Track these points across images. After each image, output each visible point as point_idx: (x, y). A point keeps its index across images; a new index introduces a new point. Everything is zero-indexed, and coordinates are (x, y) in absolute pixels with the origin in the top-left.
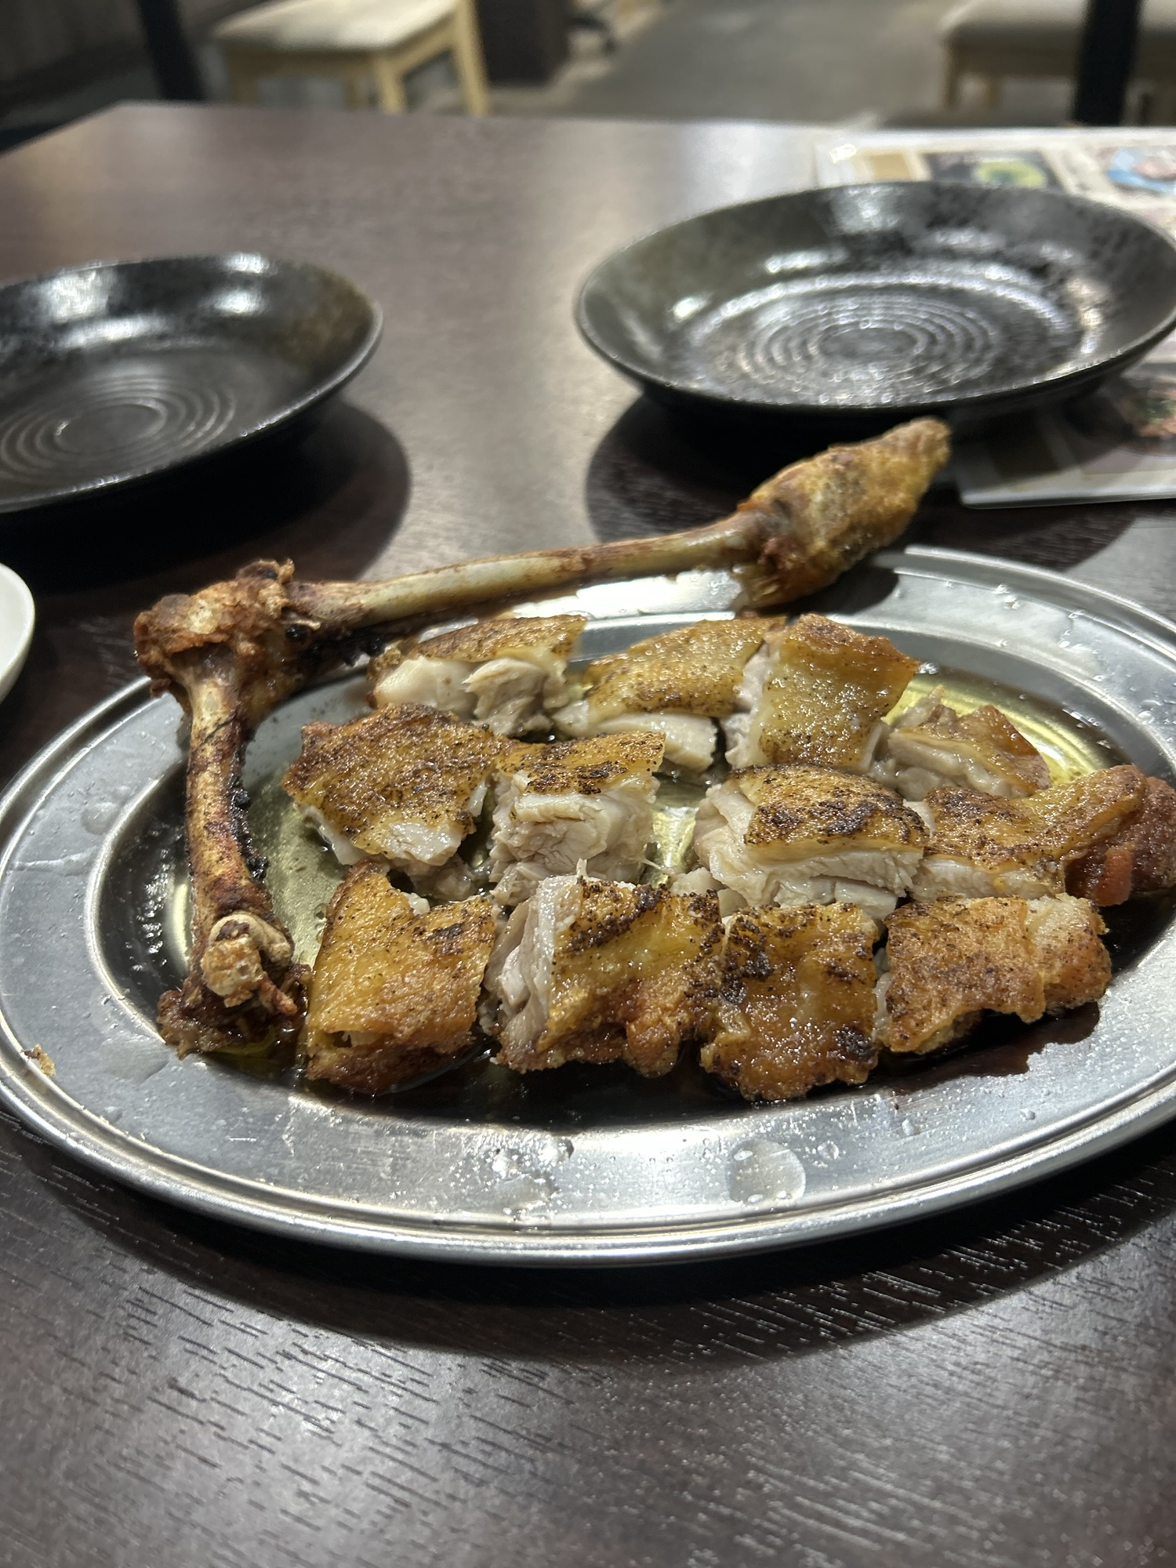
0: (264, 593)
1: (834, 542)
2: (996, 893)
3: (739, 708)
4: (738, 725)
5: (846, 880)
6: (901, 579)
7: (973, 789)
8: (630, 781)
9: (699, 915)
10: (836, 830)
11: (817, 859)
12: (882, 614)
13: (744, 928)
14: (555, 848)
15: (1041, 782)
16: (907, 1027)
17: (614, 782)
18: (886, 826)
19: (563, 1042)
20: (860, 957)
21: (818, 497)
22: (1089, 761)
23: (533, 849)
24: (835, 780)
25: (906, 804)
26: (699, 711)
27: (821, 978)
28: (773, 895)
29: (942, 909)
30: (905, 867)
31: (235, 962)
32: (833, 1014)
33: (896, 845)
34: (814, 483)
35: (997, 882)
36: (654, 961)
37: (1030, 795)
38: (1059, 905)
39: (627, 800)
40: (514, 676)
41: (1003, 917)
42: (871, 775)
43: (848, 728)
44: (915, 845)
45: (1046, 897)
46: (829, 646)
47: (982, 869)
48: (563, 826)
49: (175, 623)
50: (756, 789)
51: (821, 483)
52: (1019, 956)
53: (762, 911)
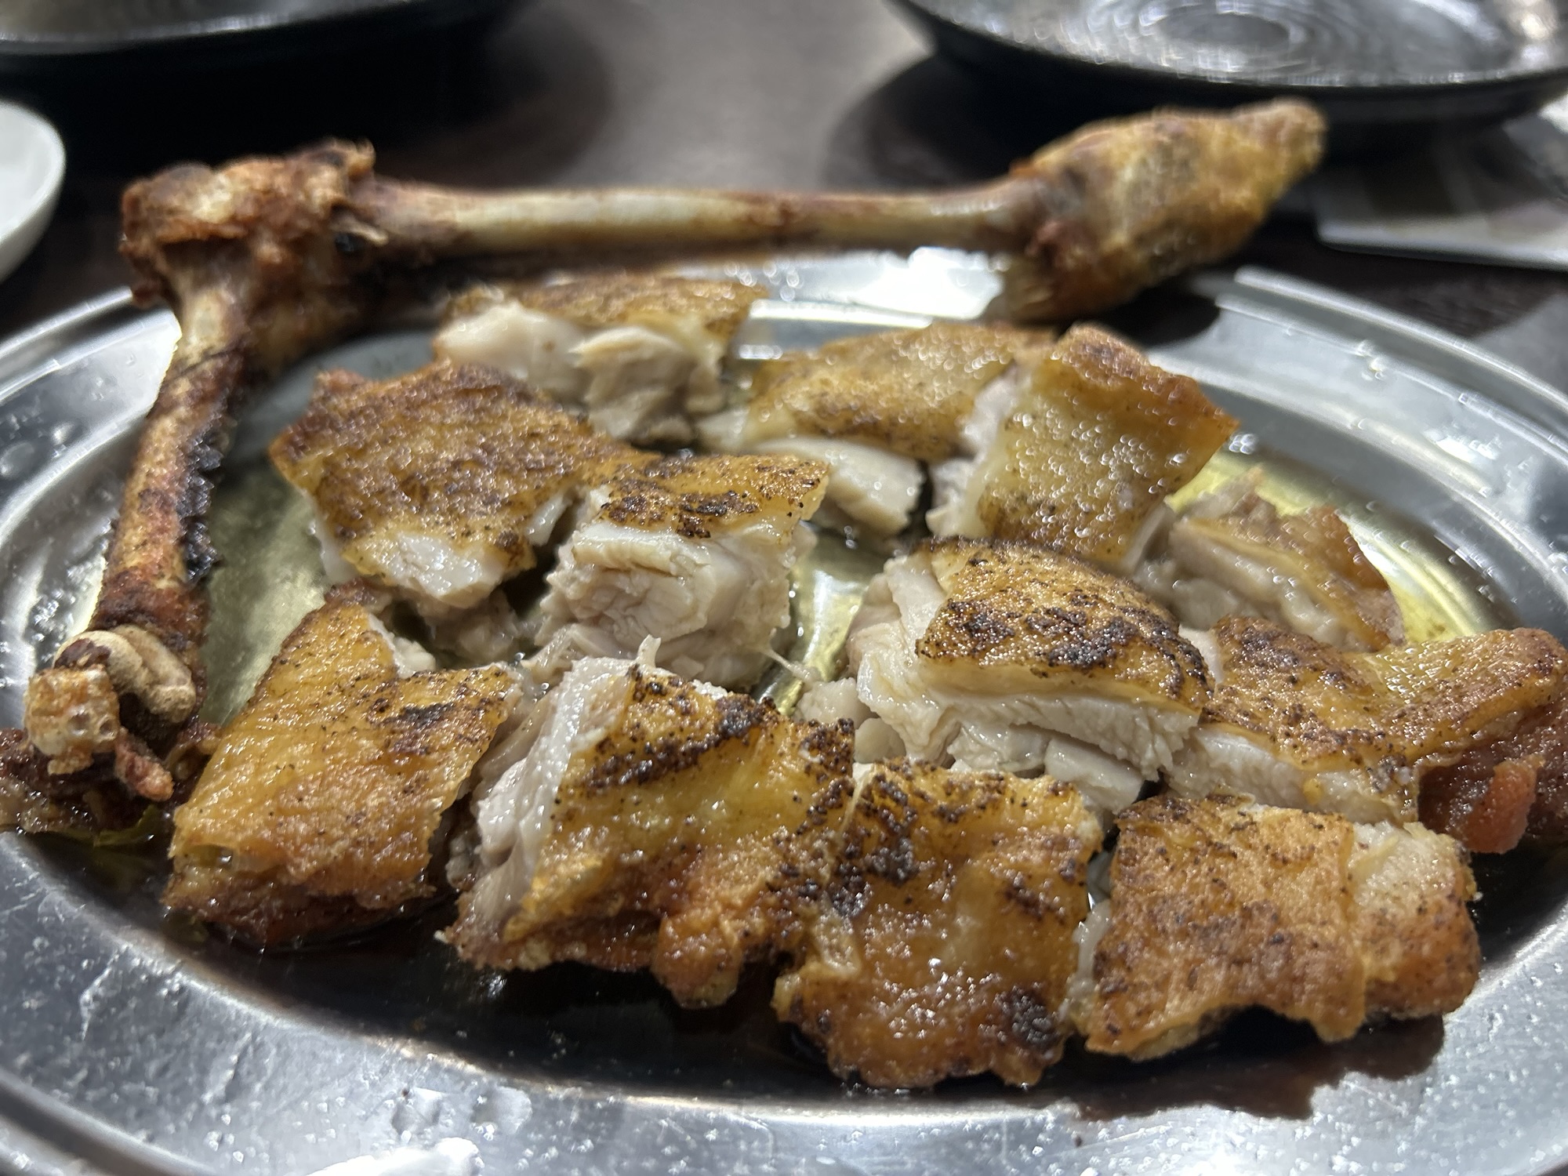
0: (313, 181)
1: (1140, 240)
2: (1303, 802)
3: (960, 451)
4: (956, 475)
5: (1066, 739)
6: (1223, 315)
7: (1287, 629)
8: (760, 527)
9: (816, 760)
10: (1063, 660)
11: (1026, 698)
12: (1190, 357)
13: (884, 793)
14: (630, 611)
15: (1394, 633)
16: (1122, 1012)
17: (738, 524)
18: (1147, 664)
19: (552, 930)
20: (1065, 879)
21: (1128, 174)
22: (1464, 614)
23: (596, 607)
24: (1078, 578)
25: (1184, 633)
26: (902, 446)
27: (993, 900)
28: (947, 742)
29: (1213, 815)
30: (1165, 735)
31: (68, 704)
32: (1000, 964)
33: (1158, 699)
34: (1126, 156)
35: (1310, 786)
36: (730, 821)
37: (1374, 650)
38: (1405, 841)
39: (752, 557)
40: (647, 354)
41: (1313, 848)
42: (1137, 580)
43: (1115, 505)
44: (1189, 704)
45: (1386, 824)
46: (1106, 377)
47: (1290, 760)
48: (642, 581)
49: (174, 201)
50: (951, 572)
51: (1135, 156)
52: (1332, 923)
53: (918, 770)
